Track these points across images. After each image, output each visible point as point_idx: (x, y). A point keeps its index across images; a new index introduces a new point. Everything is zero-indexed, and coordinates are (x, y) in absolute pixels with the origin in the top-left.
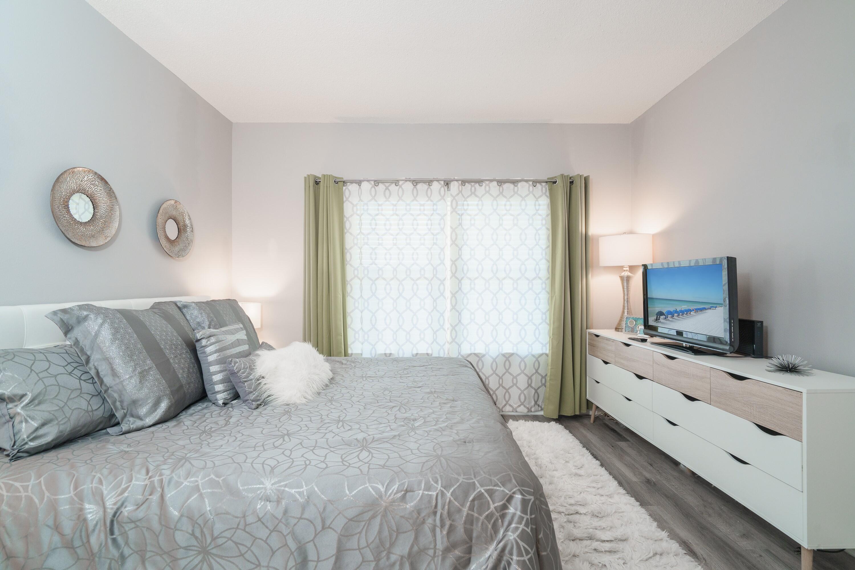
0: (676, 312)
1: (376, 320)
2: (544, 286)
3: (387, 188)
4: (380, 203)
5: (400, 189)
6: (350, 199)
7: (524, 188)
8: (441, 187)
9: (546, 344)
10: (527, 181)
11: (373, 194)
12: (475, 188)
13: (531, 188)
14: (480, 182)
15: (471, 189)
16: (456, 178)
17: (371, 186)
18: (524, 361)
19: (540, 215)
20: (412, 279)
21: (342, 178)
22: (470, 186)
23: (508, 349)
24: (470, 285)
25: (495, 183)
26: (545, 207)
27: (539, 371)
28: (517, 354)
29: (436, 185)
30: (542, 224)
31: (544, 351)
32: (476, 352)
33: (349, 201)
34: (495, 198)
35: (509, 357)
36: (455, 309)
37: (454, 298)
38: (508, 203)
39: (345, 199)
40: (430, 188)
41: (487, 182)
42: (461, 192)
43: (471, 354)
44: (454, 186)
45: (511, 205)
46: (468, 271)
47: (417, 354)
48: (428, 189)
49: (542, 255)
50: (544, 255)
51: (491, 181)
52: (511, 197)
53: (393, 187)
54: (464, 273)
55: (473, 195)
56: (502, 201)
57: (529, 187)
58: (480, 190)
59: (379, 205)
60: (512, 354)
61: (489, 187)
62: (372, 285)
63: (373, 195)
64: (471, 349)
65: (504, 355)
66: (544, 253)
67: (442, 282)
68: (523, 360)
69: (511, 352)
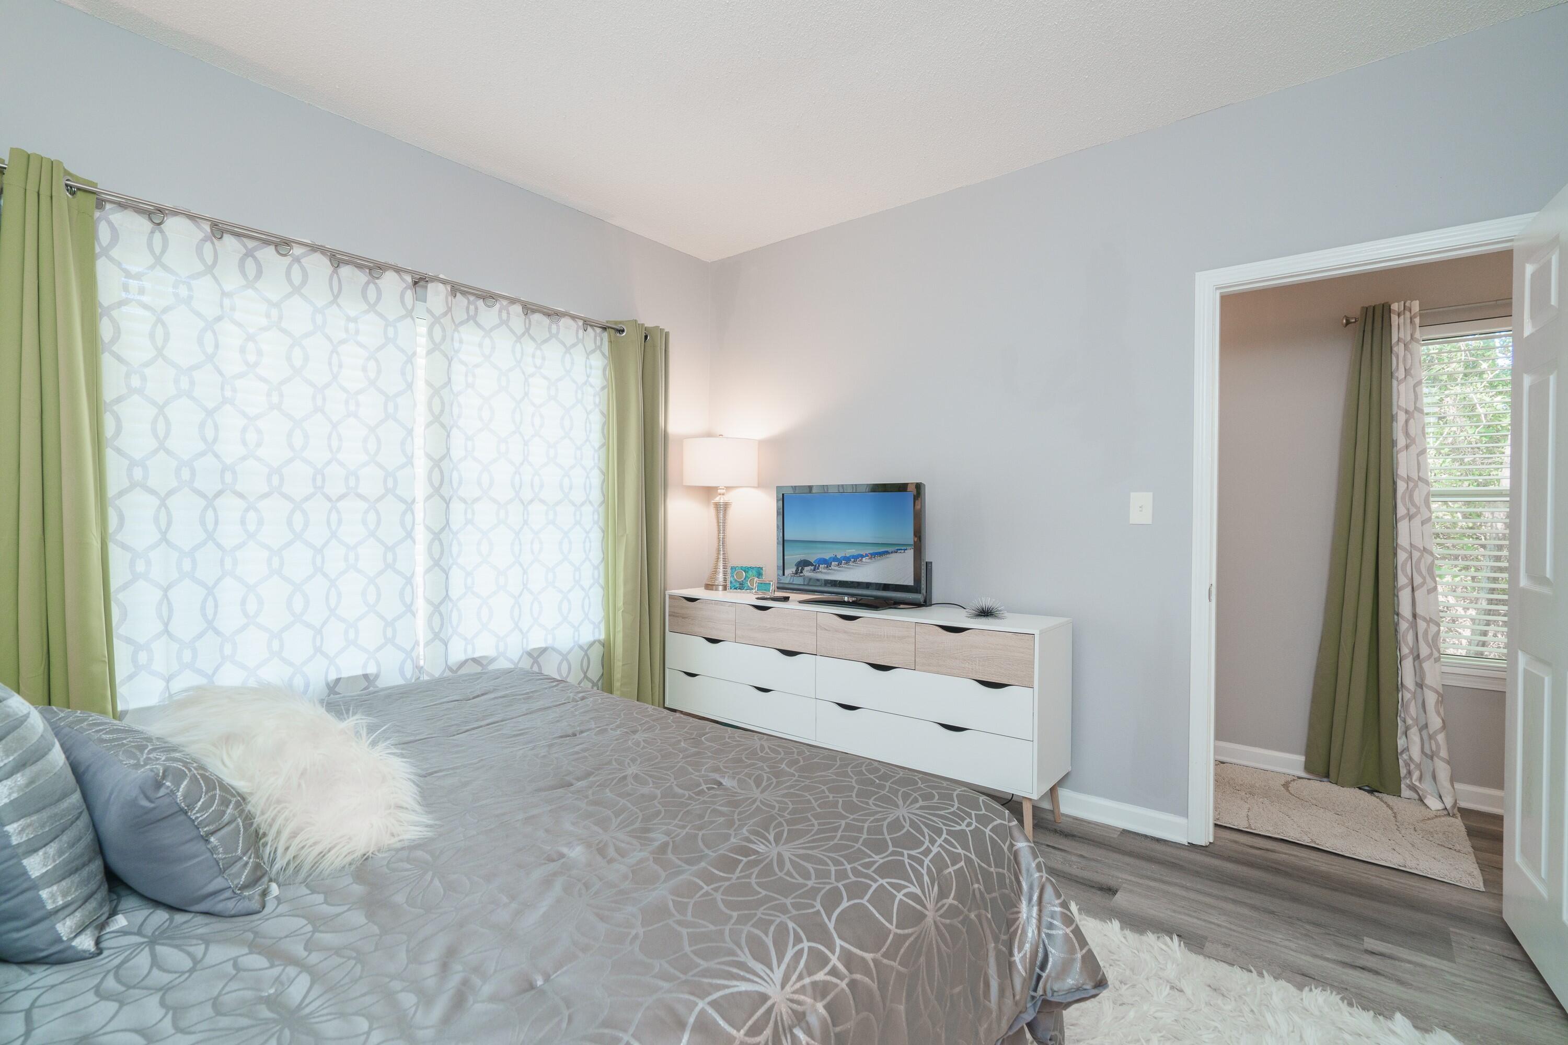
0: (835, 559)
1: (216, 606)
2: (596, 517)
3: (249, 254)
4: (228, 288)
5: (296, 267)
6: (115, 253)
7: (568, 329)
8: (406, 288)
9: (600, 623)
10: (574, 317)
11: (209, 260)
12: (476, 309)
13: (581, 332)
14: (488, 297)
15: (468, 309)
16: (441, 276)
17: (201, 235)
18: (567, 660)
19: (591, 386)
20: (329, 499)
21: (95, 185)
22: (465, 301)
23: (536, 641)
24: (466, 513)
25: (517, 308)
26: (599, 373)
27: (589, 675)
28: (554, 649)
29: (389, 280)
30: (595, 403)
31: (597, 637)
32: (476, 655)
33: (111, 259)
34: (519, 339)
35: (539, 656)
36: (440, 566)
37: (437, 542)
38: (538, 353)
39: (98, 250)
40: (375, 284)
41: (505, 303)
42: (449, 309)
43: (466, 661)
44: (437, 294)
45: (544, 358)
46: (460, 483)
47: (338, 680)
48: (368, 283)
49: (594, 459)
50: (596, 461)
51: (513, 301)
52: (545, 341)
53: (268, 254)
54: (452, 488)
55: (471, 322)
56: (530, 347)
57: (577, 331)
58: (489, 315)
59: (224, 294)
60: (544, 650)
61: (508, 313)
62: (205, 509)
63: (210, 263)
64: (465, 651)
65: (529, 654)
66: (596, 456)
67: (409, 505)
68: (565, 657)
69: (543, 645)
